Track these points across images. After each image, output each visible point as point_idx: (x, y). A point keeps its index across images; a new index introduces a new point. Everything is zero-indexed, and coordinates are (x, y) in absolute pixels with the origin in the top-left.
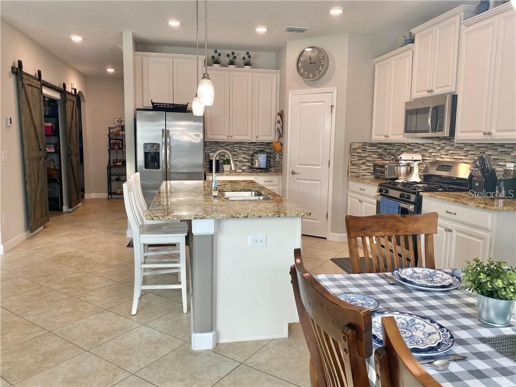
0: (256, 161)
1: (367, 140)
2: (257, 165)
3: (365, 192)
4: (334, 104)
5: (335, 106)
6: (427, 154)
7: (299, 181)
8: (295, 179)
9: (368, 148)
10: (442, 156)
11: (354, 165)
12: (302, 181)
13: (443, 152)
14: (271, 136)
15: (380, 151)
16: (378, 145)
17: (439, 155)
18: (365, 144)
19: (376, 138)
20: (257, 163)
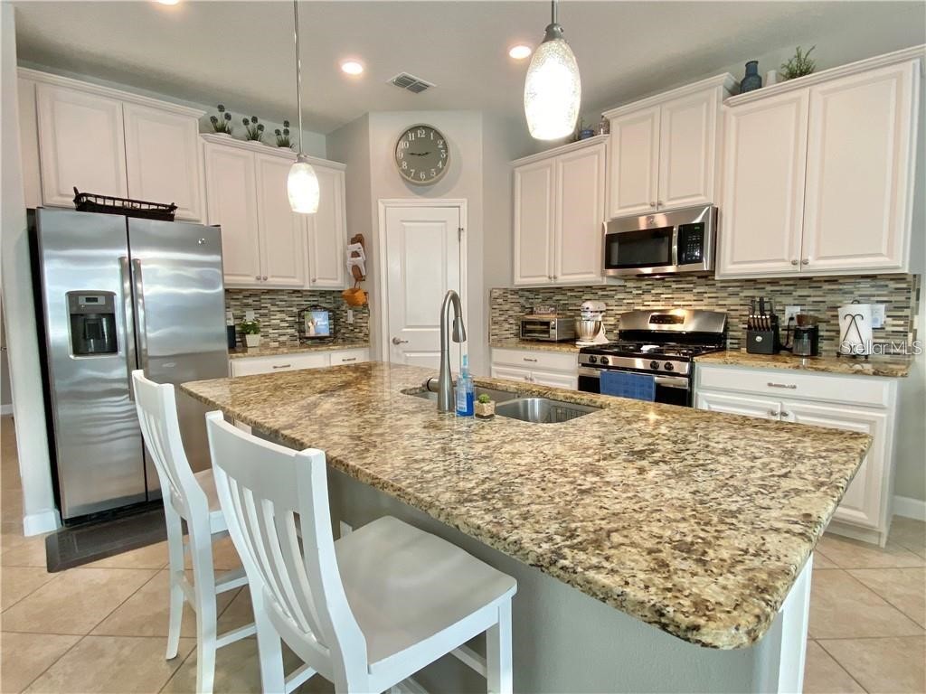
0: (310, 324)
1: (508, 286)
2: (312, 333)
3: (537, 364)
4: (464, 225)
5: (466, 229)
6: (611, 302)
7: (408, 355)
8: (400, 352)
9: (510, 296)
10: (646, 303)
11: (495, 323)
12: (413, 355)
13: (646, 297)
14: (336, 279)
15: (522, 301)
16: (520, 293)
17: (640, 301)
18: (506, 291)
19: (521, 281)
20: (312, 328)
